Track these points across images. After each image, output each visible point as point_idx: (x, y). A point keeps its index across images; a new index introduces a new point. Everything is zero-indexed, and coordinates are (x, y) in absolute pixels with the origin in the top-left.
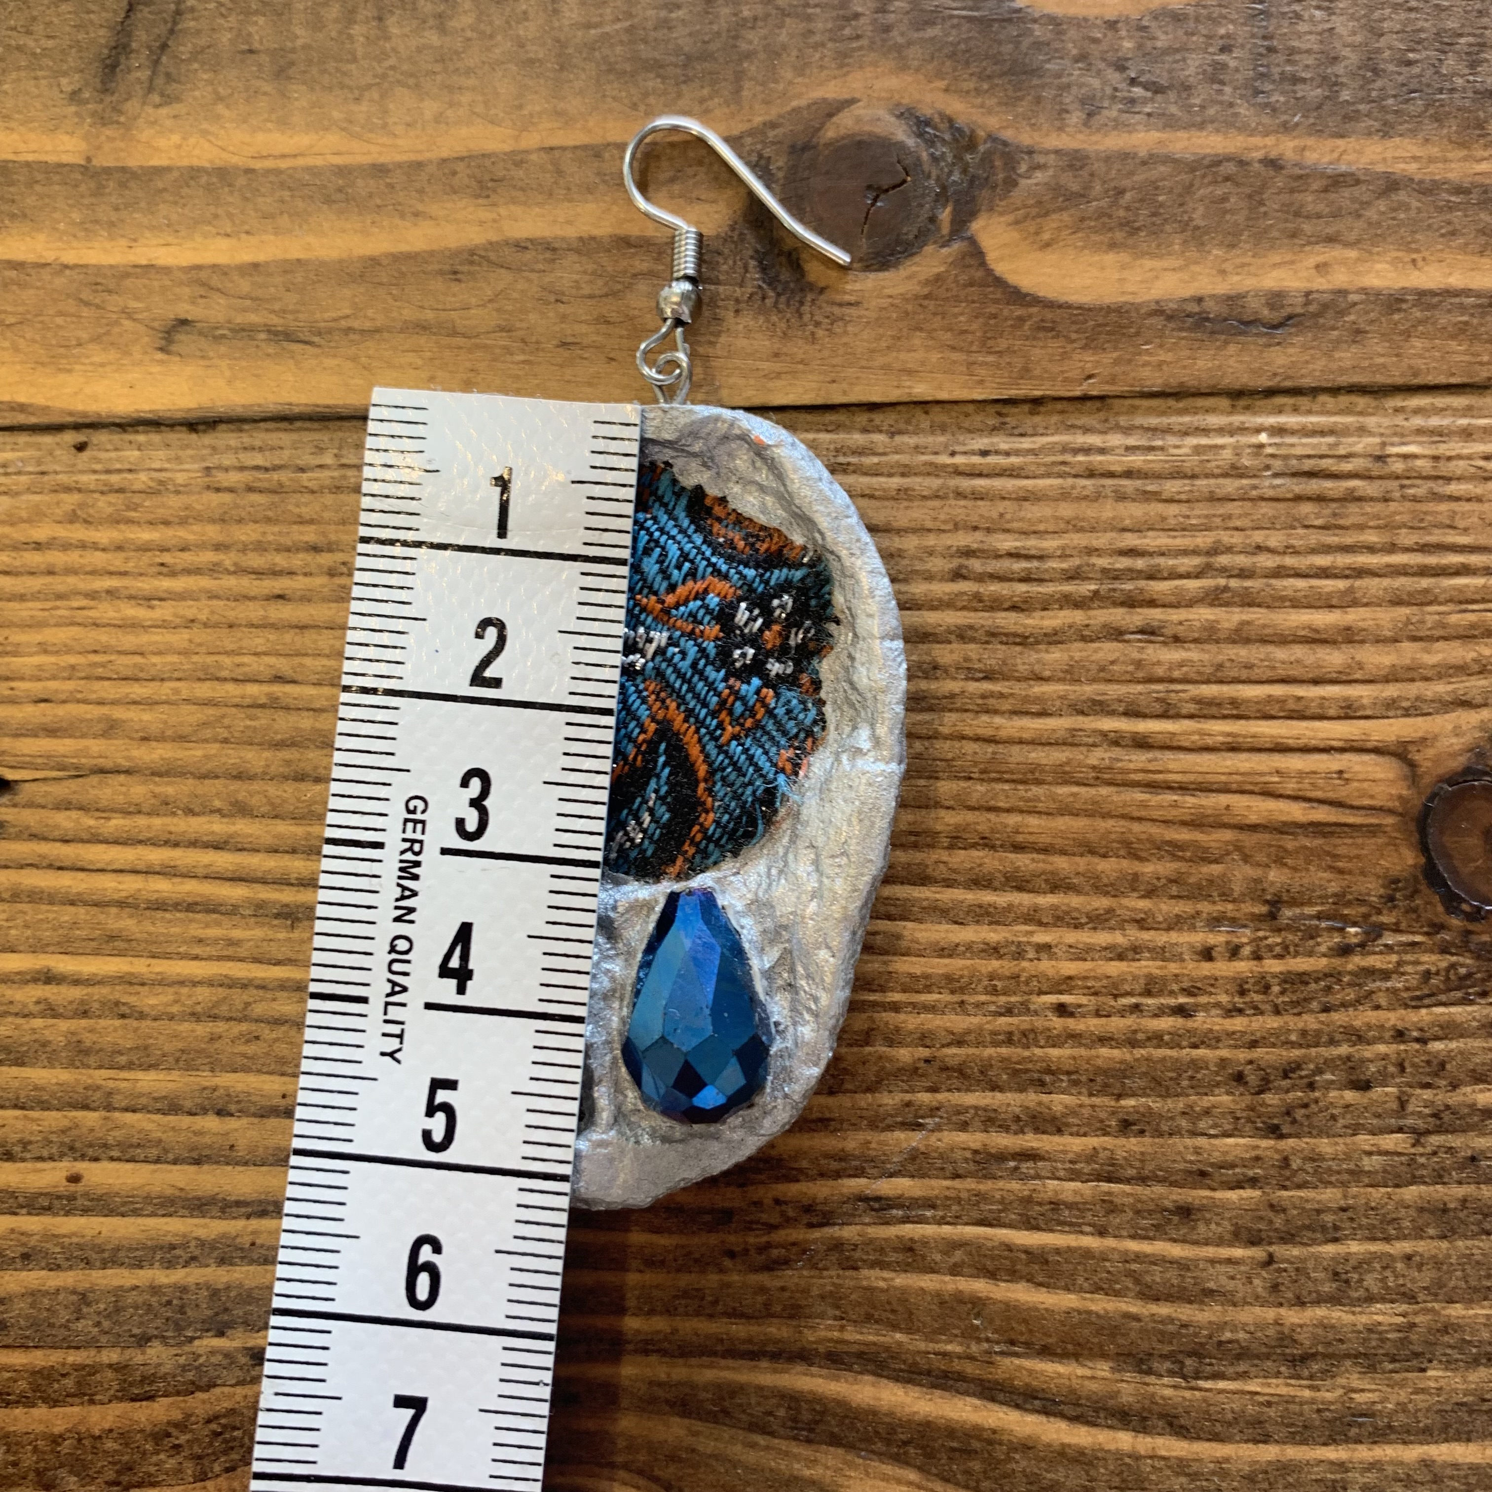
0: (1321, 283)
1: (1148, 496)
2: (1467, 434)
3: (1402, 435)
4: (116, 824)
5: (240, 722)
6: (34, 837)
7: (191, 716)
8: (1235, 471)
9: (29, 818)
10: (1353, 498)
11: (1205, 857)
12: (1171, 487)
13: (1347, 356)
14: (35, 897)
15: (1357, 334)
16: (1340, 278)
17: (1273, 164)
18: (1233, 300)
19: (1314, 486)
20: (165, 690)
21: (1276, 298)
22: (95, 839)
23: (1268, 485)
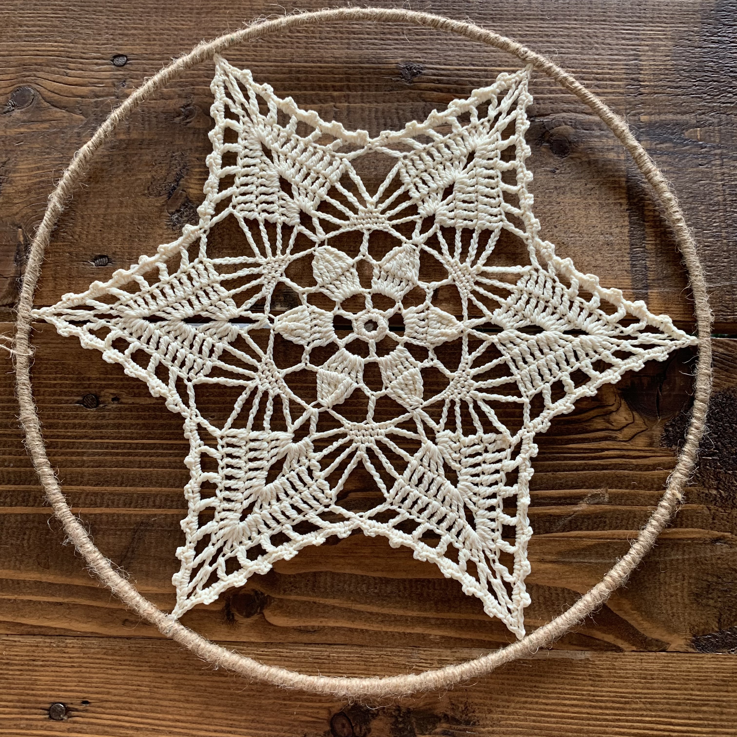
0: (321, 625)
1: (289, 661)
2: (344, 653)
3: (333, 653)
4: (108, 711)
5: (131, 693)
6: (93, 712)
7: (123, 692)
8: (304, 657)
9: (93, 709)
10: (323, 663)
11: (294, 726)
12: (294, 660)
13: (324, 638)
14: (92, 724)
15: (326, 634)
16: (324, 624)
17: (315, 603)
18: (305, 627)
19: (317, 661)
20: (119, 686)
21: (313, 627)
22: (104, 713)
23: (310, 660)
